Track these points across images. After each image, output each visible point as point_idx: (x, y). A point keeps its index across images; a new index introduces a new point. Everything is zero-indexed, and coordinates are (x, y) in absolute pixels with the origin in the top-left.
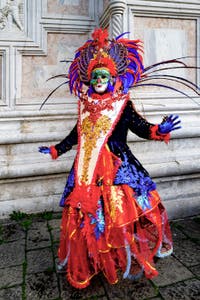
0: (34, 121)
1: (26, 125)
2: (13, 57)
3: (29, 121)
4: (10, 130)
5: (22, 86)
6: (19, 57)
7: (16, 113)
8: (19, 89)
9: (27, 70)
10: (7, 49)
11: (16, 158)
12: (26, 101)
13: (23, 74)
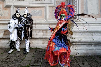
0: (52, 25)
1: (50, 25)
2: (47, 8)
3: (51, 25)
4: (47, 27)
5: (50, 15)
6: (49, 8)
7: (48, 22)
8: (49, 16)
9: (51, 11)
10: (46, 6)
11: (48, 34)
12: (51, 19)
13: (50, 12)
